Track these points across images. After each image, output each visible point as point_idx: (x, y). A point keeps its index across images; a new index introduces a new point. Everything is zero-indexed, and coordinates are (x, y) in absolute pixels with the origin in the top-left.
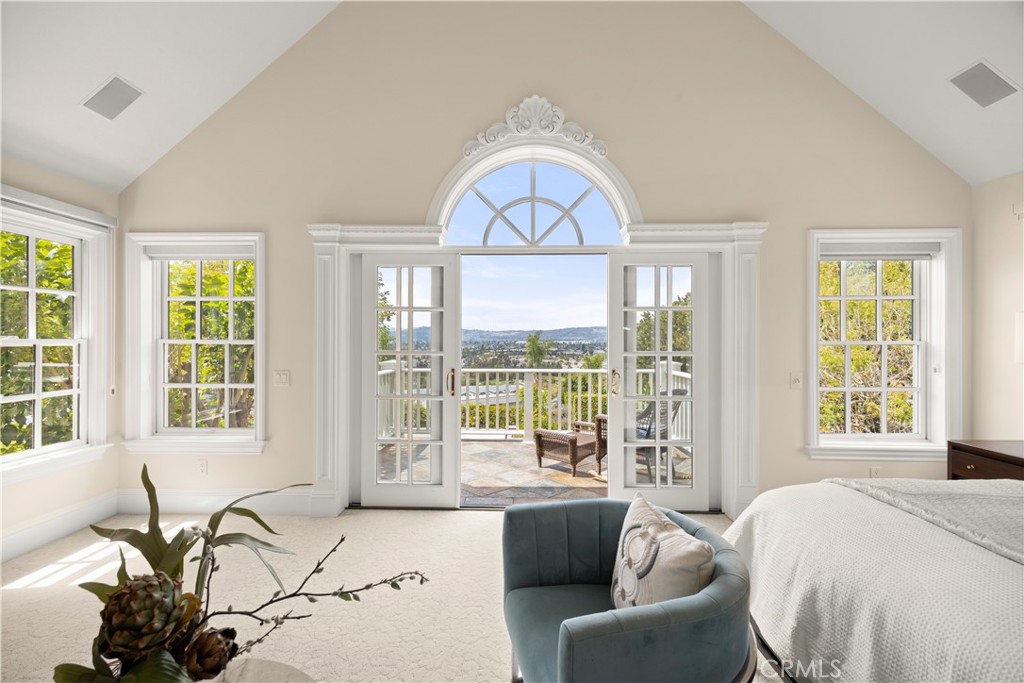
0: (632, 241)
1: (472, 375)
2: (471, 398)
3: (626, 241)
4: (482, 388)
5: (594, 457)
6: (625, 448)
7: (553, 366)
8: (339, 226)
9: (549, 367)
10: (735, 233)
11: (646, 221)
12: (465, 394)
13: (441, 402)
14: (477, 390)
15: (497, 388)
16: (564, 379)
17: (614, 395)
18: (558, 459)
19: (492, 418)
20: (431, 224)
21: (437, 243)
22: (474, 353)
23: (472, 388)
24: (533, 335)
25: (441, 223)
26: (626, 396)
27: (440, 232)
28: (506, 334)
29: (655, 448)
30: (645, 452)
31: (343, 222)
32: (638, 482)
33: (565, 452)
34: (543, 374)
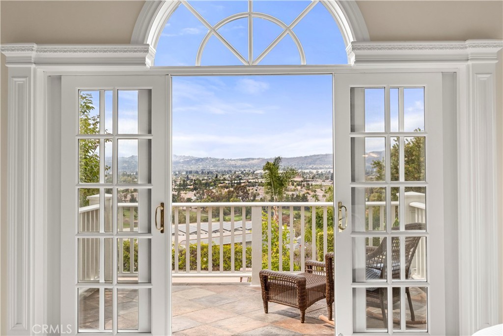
0: (357, 61)
1: (204, 210)
2: (202, 236)
3: (352, 60)
4: (216, 225)
5: (325, 300)
6: (354, 289)
7: (298, 198)
8: (35, 46)
9: (293, 200)
10: (469, 51)
11: (373, 39)
12: (195, 233)
13: (150, 240)
14: (210, 226)
15: (233, 225)
16: (308, 214)
17: (340, 231)
18: (285, 303)
19: (227, 259)
20: (137, 43)
21: (144, 64)
22: (207, 185)
23: (204, 226)
24: (272, 162)
25: (149, 42)
26: (353, 232)
27: (147, 51)
28: (243, 163)
29: (386, 289)
30: (376, 294)
31: (39, 42)
32: (368, 327)
33: (294, 295)
34: (284, 207)
